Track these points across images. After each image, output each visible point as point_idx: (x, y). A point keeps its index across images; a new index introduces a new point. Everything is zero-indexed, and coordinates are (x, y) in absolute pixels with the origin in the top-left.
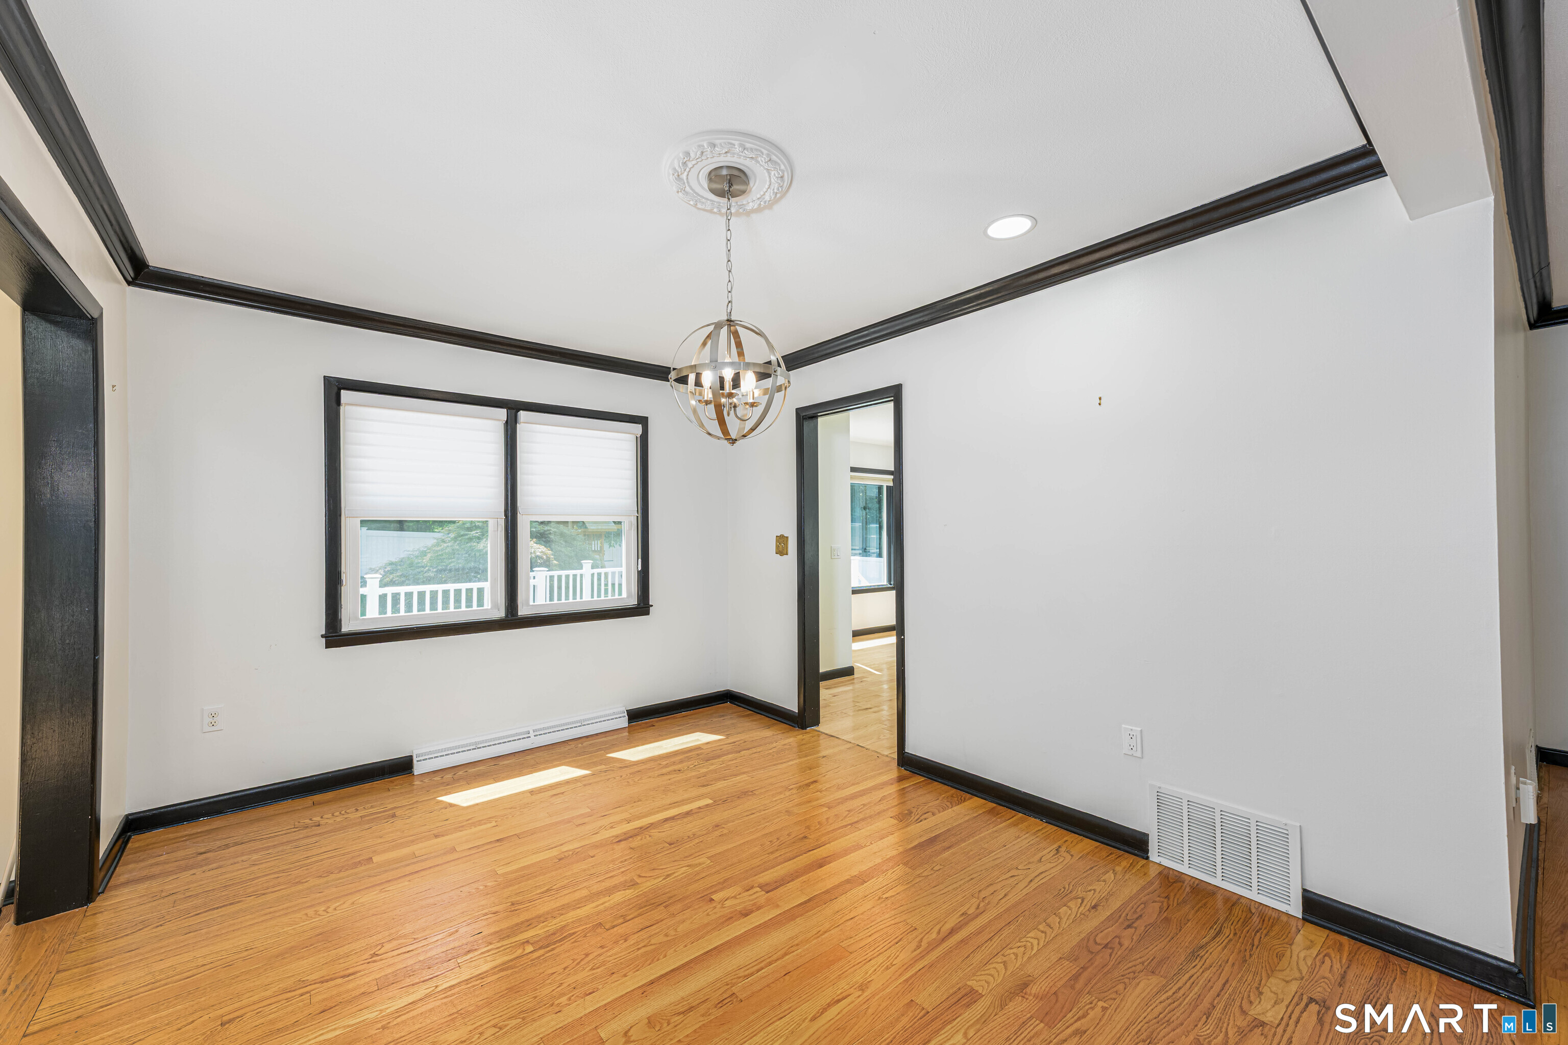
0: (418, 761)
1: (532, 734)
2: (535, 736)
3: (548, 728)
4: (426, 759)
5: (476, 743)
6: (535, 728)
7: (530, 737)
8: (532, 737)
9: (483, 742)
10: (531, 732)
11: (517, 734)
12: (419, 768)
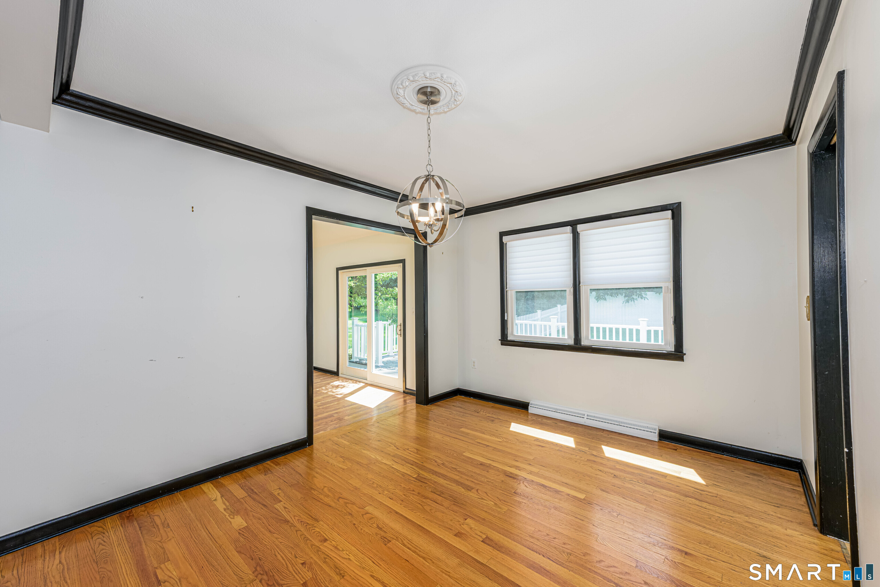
0: (530, 406)
1: (586, 417)
2: (587, 418)
3: (598, 418)
4: (534, 407)
5: (556, 409)
6: (589, 414)
7: (584, 418)
8: (585, 418)
9: (560, 410)
10: (586, 415)
11: (578, 413)
12: (531, 410)
